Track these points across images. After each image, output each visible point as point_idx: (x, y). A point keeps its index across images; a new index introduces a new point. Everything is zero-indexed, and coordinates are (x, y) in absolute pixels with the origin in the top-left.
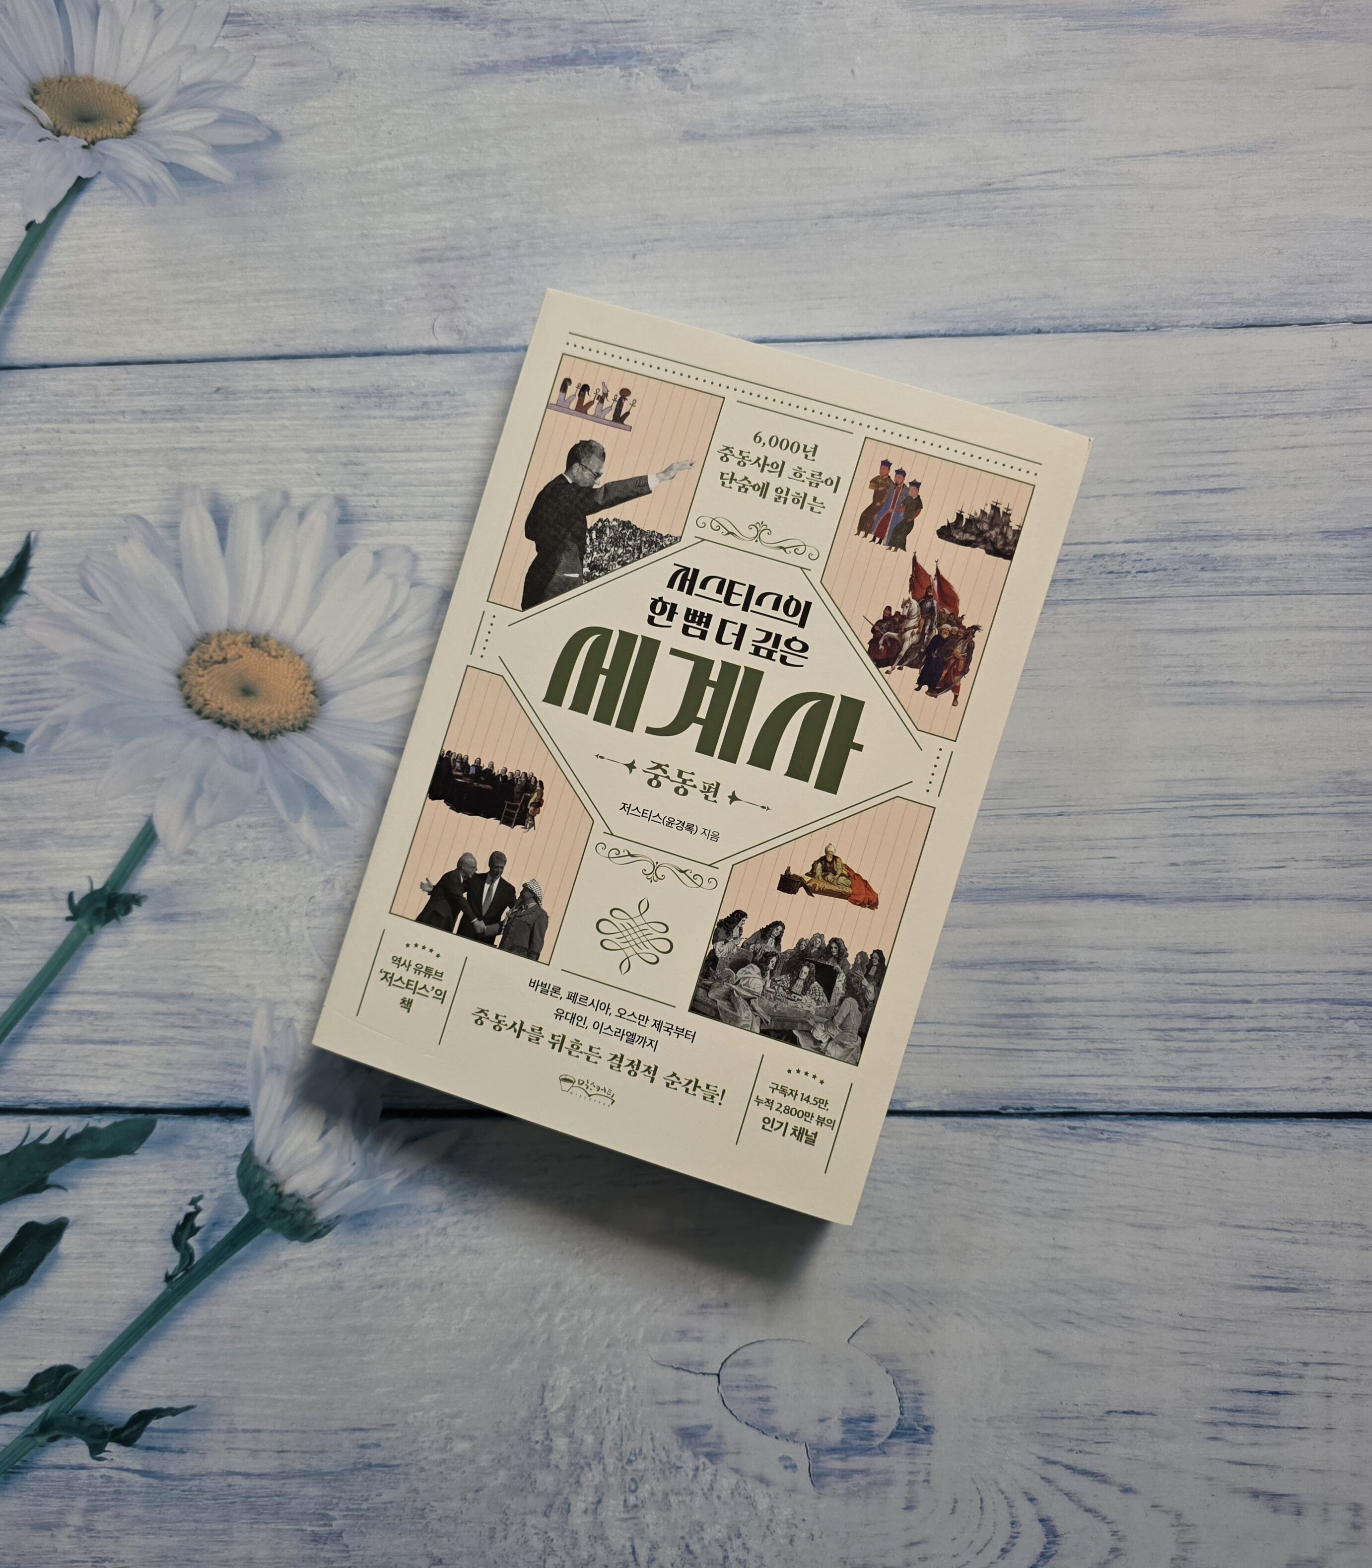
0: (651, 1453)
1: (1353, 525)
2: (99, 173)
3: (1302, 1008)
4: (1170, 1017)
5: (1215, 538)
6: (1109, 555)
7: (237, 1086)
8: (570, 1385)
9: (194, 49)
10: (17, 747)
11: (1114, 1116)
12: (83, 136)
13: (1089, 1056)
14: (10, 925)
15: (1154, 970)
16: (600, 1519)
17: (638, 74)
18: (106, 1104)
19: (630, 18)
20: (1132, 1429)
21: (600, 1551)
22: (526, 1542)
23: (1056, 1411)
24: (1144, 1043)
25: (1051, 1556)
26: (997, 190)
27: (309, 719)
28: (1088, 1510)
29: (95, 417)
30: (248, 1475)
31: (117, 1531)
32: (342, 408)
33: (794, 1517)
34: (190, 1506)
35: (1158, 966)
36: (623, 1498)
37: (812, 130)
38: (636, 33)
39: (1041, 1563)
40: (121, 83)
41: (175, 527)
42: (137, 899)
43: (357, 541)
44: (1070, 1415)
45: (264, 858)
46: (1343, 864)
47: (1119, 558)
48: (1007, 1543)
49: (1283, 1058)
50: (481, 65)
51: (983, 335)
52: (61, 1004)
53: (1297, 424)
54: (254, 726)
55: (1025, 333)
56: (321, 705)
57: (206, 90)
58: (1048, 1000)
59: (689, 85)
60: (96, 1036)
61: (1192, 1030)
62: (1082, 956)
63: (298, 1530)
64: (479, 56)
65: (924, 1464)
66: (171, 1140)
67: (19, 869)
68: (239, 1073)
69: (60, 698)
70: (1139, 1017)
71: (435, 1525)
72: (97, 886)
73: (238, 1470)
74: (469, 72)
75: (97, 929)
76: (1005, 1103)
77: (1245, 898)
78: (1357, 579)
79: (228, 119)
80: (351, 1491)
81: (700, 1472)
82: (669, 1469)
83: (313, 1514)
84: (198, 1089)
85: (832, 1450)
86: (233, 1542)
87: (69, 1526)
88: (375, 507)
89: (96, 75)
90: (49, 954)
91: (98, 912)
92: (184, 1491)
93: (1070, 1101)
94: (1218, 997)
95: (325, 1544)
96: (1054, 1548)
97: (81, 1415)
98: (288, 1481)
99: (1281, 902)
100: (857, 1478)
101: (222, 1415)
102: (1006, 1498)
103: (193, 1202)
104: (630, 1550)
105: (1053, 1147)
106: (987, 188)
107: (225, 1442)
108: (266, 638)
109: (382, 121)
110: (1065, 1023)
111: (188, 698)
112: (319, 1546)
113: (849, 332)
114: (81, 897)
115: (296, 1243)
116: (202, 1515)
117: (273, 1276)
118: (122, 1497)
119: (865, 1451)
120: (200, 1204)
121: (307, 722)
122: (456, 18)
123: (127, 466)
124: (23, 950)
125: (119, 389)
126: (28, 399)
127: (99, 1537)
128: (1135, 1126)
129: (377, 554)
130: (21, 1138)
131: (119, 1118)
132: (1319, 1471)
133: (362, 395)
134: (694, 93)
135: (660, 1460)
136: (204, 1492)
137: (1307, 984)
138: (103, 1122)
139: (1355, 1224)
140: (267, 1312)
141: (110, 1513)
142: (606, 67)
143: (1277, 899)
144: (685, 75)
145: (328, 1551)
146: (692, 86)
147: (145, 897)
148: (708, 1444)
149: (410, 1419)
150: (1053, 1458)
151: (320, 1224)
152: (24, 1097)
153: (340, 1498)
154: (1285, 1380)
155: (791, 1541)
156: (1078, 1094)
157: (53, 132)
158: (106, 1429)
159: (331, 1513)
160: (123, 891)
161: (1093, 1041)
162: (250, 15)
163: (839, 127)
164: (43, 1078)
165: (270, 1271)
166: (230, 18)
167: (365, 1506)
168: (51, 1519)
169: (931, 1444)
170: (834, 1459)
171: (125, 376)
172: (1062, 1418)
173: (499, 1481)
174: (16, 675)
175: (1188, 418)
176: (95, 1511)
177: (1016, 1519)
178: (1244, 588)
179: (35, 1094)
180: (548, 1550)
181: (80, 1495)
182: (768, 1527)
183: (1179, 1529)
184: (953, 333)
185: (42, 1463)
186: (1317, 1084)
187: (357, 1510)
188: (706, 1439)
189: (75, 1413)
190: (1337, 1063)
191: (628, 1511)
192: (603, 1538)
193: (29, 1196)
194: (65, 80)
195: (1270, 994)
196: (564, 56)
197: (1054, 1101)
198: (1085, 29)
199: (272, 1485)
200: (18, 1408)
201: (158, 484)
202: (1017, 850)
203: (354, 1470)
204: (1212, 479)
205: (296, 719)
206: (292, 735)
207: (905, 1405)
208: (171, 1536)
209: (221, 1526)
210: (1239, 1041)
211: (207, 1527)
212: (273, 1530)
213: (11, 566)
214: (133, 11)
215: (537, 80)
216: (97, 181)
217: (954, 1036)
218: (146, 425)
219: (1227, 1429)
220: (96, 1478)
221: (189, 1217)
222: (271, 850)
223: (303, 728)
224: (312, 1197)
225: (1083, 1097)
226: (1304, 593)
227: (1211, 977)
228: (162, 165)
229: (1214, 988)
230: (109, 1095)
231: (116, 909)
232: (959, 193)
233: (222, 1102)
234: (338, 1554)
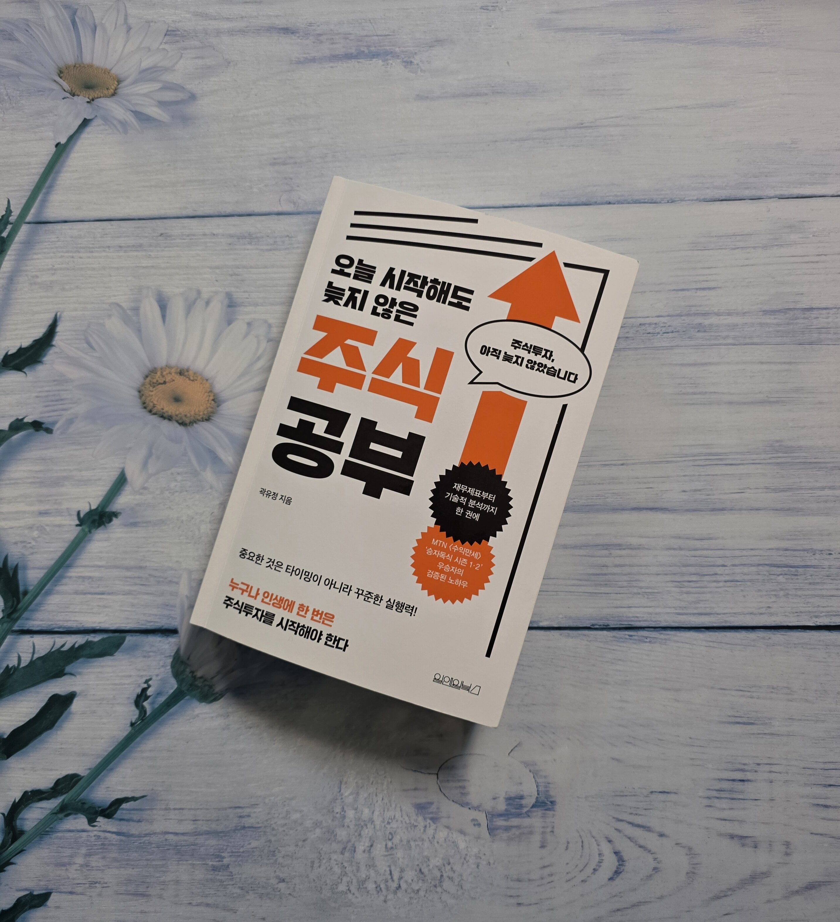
0: (401, 819)
1: (780, 307)
2: (96, 116)
3: (754, 569)
4: (683, 574)
5: (705, 314)
6: (648, 324)
7: (171, 617)
8: (356, 781)
9: (149, 49)
10: (49, 431)
11: (653, 629)
12: (87, 96)
13: (639, 596)
14: (45, 529)
15: (674, 549)
16: (372, 855)
17: (392, 64)
18: (98, 628)
19: (387, 33)
20: (664, 802)
21: (372, 873)
22: (331, 869)
23: (623, 792)
24: (668, 589)
25: (621, 873)
26: (586, 127)
27: (211, 414)
28: (641, 847)
29: (93, 250)
30: (176, 834)
31: (103, 866)
32: (230, 244)
33: (479, 853)
34: (144, 852)
35: (676, 547)
36: (384, 843)
37: (486, 94)
38: (390, 42)
39: (615, 876)
40: (108, 67)
41: (137, 310)
42: (115, 515)
43: (238, 317)
44: (630, 794)
45: (186, 491)
46: (776, 490)
47: (654, 326)
48: (597, 866)
49: (744, 596)
50: (306, 58)
51: (579, 205)
52: (73, 573)
53: (749, 253)
54: (181, 418)
55: (602, 204)
56: (218, 407)
57: (156, 71)
58: (616, 566)
59: (419, 70)
60: (92, 590)
61: (695, 581)
62: (634, 541)
63: (204, 864)
64: (305, 54)
65: (551, 822)
66: (134, 647)
67: (50, 498)
68: (172, 610)
69: (74, 403)
70: (666, 574)
71: (280, 860)
72: (94, 507)
73: (171, 831)
74: (299, 62)
75: (93, 531)
76: (593, 622)
77: (723, 509)
78: (782, 337)
79: (168, 87)
80: (234, 842)
81: (428, 828)
82: (411, 827)
83: (213, 855)
84: (149, 619)
85: (500, 815)
86: (168, 871)
87: (75, 864)
88: (248, 298)
89: (94, 63)
90: (66, 545)
91: (94, 522)
92: (141, 843)
93: (629, 621)
94: (709, 564)
95: (219, 871)
96: (622, 868)
97: (83, 802)
98: (199, 837)
99: (743, 512)
100: (514, 831)
101: (161, 800)
102: (596, 840)
103: (147, 682)
104: (389, 872)
105: (620, 646)
106: (581, 126)
107: (163, 815)
108: (188, 370)
109: (252, 89)
110: (626, 578)
111: (144, 403)
112: (216, 873)
113: (507, 203)
114: (85, 513)
115: (204, 704)
116: (151, 857)
117: (190, 723)
118: (105, 847)
119: (519, 815)
120: (150, 683)
121: (210, 416)
122: (292, 33)
123: (111, 276)
124: (52, 543)
125: (107, 234)
126: (56, 240)
127: (93, 870)
128: (664, 634)
129: (249, 324)
130: (51, 647)
131: (105, 636)
132: (767, 823)
133: (241, 237)
134: (422, 74)
135: (405, 822)
136: (152, 843)
137: (758, 556)
138: (96, 638)
139: (785, 687)
140: (188, 742)
141: (98, 856)
142: (374, 60)
143: (740, 510)
144: (418, 65)
145: (221, 876)
146: (421, 70)
147: (120, 513)
148: (432, 813)
149: (267, 801)
150: (621, 818)
151: (217, 693)
152: (52, 625)
153: (228, 846)
154: (748, 773)
155: (478, 866)
156: (633, 617)
157: (70, 94)
158: (97, 809)
159: (223, 854)
160: (108, 510)
161: (641, 588)
162: (179, 31)
163: (501, 93)
164: (62, 614)
165: (189, 720)
166: (168, 33)
167: (241, 850)
168: (66, 860)
169: (554, 811)
170: (503, 820)
171: (110, 227)
172: (626, 796)
173: (316, 835)
174: (50, 391)
175: (690, 250)
176: (91, 855)
177: (601, 852)
178: (721, 341)
179: (58, 623)
180: (343, 873)
181: (82, 846)
182: (465, 859)
183: (691, 856)
184: (563, 204)
185: (60, 829)
186: (763, 610)
187: (237, 852)
188: (430, 810)
189: (80, 801)
190: (774, 599)
191: (388, 851)
192: (374, 866)
193: (54, 680)
194: (77, 66)
195: (737, 562)
196: (352, 54)
197: (620, 621)
198: (633, 40)
199: (191, 839)
200: (48, 798)
201: (128, 286)
202: (599, 484)
203: (235, 830)
204: (703, 283)
205: (204, 414)
206: (201, 423)
207: (540, 789)
208: (133, 869)
209: (160, 863)
210: (720, 587)
211: (154, 863)
212: (190, 864)
213: (47, 330)
214: (115, 28)
215: (337, 67)
216: (94, 120)
217: (566, 586)
218: (121, 254)
219: (716, 801)
220: (91, 837)
221: (144, 690)
222: (190, 487)
223: (208, 419)
224: (212, 678)
225: (636, 619)
226: (753, 344)
227: (705, 553)
228: (131, 112)
229: (706, 559)
230: (100, 623)
231: (104, 520)
232: (566, 128)
233: (163, 626)
234: (227, 877)
